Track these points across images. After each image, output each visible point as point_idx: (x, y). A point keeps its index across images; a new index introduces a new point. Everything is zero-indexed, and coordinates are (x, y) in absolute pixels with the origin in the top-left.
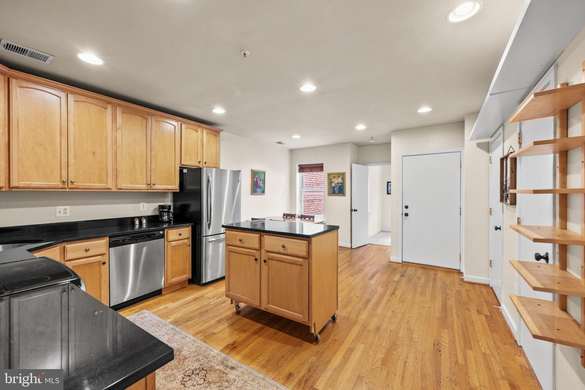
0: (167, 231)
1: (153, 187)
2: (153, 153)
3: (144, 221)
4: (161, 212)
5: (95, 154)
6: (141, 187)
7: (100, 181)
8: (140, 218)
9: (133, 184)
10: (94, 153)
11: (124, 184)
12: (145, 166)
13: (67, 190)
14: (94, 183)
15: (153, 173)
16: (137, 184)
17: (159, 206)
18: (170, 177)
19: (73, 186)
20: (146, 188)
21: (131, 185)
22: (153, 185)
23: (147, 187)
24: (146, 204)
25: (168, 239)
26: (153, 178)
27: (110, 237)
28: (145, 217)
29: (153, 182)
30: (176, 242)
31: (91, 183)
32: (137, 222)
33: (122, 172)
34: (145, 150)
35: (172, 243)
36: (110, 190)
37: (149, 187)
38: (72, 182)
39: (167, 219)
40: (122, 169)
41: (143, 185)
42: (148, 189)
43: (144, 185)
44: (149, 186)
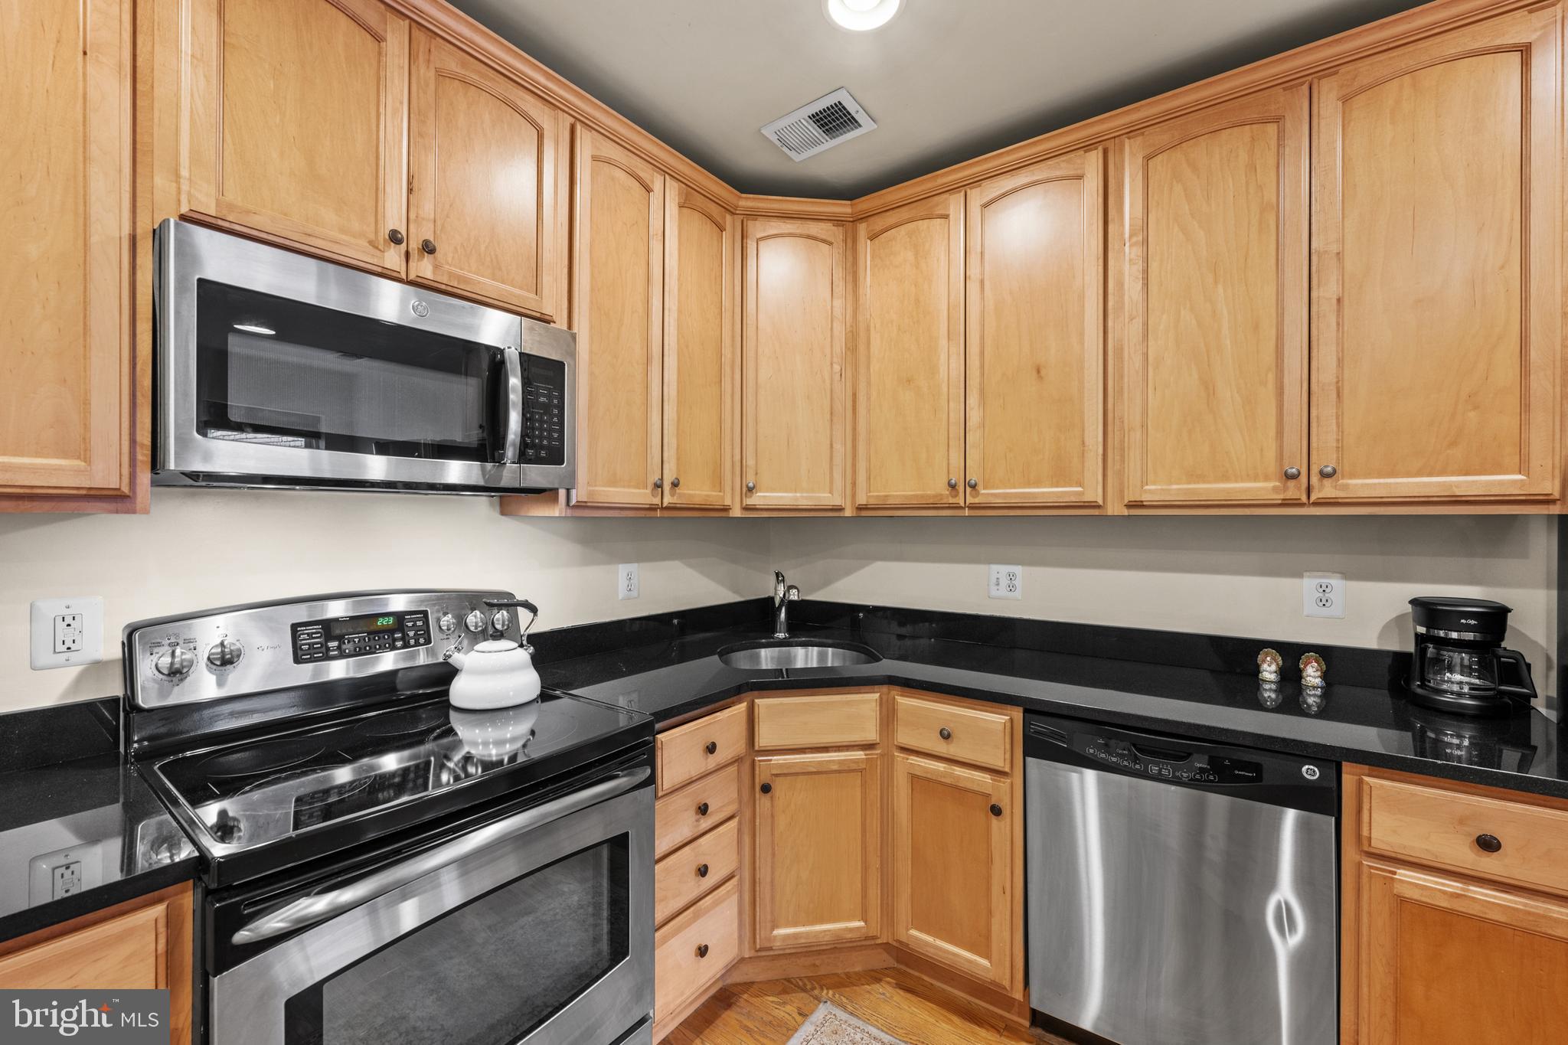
0: (1360, 782)
1: (1326, 490)
2: (1327, 291)
3: (1312, 674)
4: (1420, 639)
5: (1043, 372)
6: (1246, 490)
7: (1060, 475)
8: (1291, 654)
9: (1202, 478)
10: (1038, 371)
11: (1154, 483)
12: (1271, 377)
13: (967, 512)
14: (1038, 483)
15: (1325, 410)
16: (1225, 478)
17: (1414, 602)
18: (1472, 414)
19: (977, 500)
20: (1279, 497)
21: (1189, 483)
22: (1324, 475)
23: (1285, 489)
24: (1336, 583)
25: (1365, 832)
26: (1325, 437)
27: (1026, 711)
28: (1325, 653)
29: (1325, 459)
30: (1453, 886)
31: (1029, 484)
32: (1269, 670)
33: (1144, 426)
34: (1270, 290)
35: (1404, 874)
36: (1096, 512)
37: (1295, 491)
38: (974, 487)
39: (1472, 697)
40: (1145, 412)
41: (1256, 479)
42: (1285, 504)
43: (1267, 478)
44: (1291, 484)
